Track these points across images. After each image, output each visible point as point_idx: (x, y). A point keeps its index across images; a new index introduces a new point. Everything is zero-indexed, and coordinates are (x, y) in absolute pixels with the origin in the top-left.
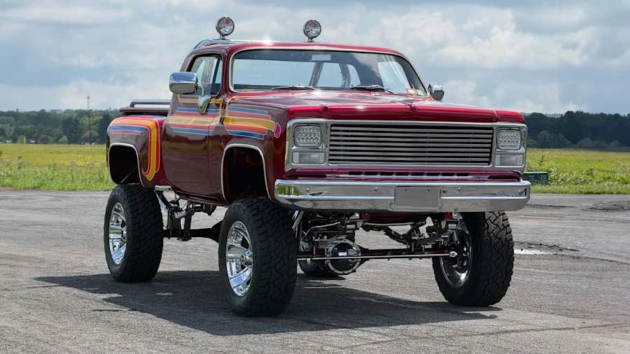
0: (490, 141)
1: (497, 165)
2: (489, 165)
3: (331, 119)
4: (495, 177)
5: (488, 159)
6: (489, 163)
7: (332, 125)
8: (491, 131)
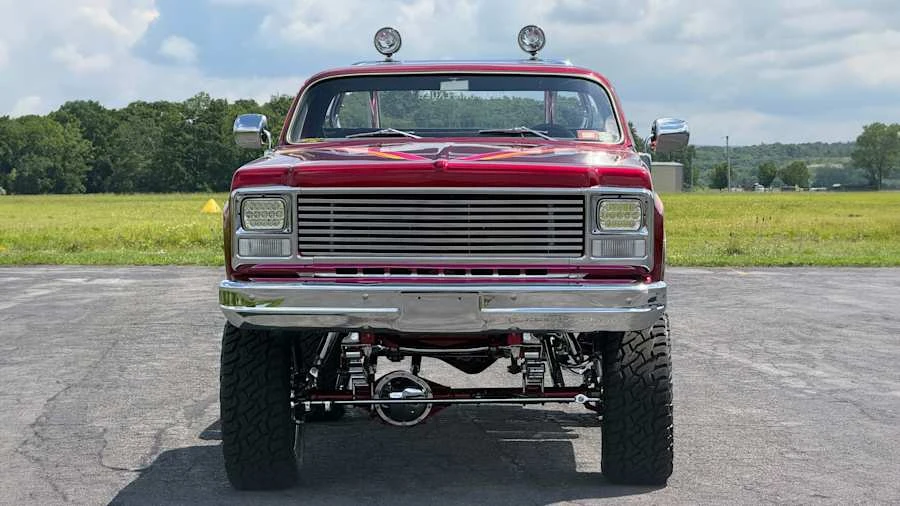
0: (580, 217)
1: (597, 256)
2: (582, 256)
3: (297, 186)
4: (597, 275)
5: (580, 248)
6: (582, 252)
7: (299, 196)
8: (580, 202)
